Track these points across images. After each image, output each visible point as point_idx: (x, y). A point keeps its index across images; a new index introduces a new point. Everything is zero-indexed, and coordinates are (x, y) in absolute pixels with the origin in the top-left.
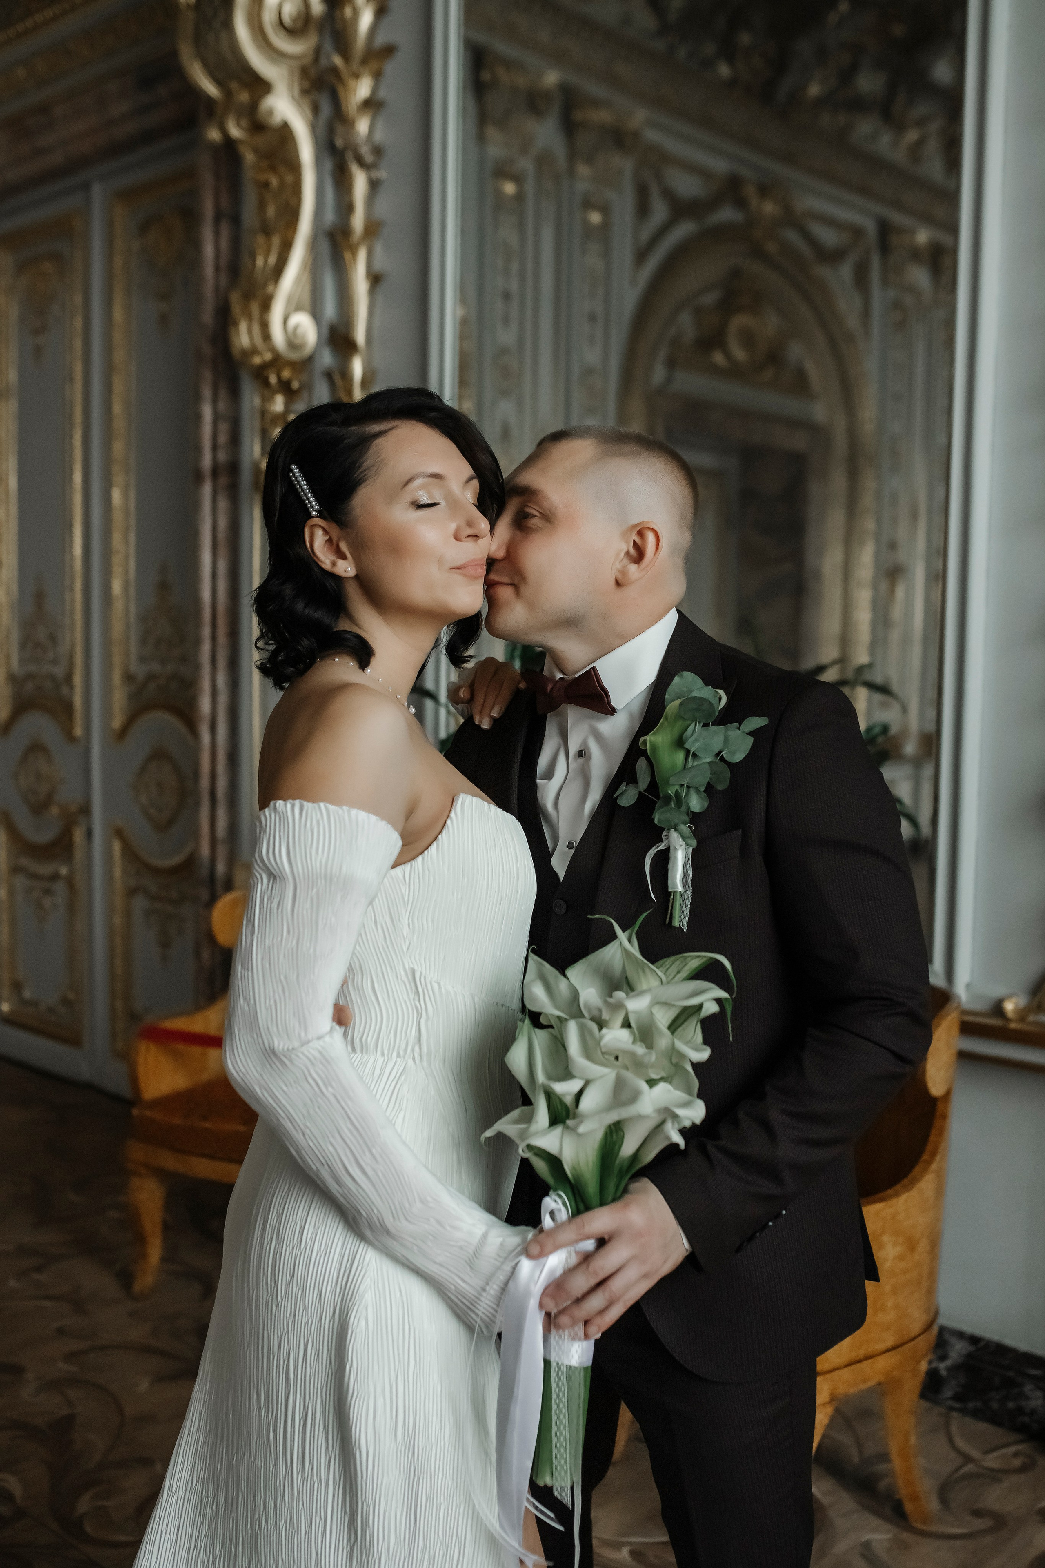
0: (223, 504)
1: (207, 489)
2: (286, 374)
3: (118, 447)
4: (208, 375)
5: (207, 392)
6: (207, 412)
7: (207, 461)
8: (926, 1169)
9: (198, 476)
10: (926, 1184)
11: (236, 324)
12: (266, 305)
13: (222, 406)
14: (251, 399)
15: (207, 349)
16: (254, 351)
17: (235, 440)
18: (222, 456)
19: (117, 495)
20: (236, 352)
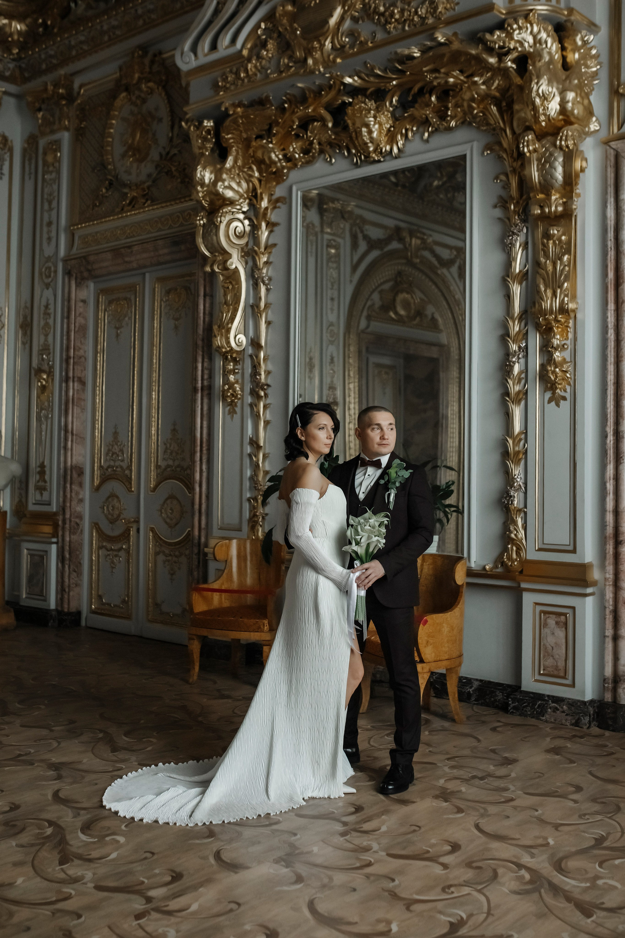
0: (206, 401)
1: (199, 395)
2: (234, 355)
3: (155, 375)
4: (200, 353)
5: (200, 359)
6: (200, 366)
7: (199, 385)
8: (456, 607)
9: (195, 390)
10: (456, 611)
11: (215, 336)
12: (228, 331)
13: (206, 364)
14: (219, 363)
15: (200, 343)
16: (223, 347)
17: (211, 376)
18: (206, 383)
19: (154, 395)
20: (214, 347)
